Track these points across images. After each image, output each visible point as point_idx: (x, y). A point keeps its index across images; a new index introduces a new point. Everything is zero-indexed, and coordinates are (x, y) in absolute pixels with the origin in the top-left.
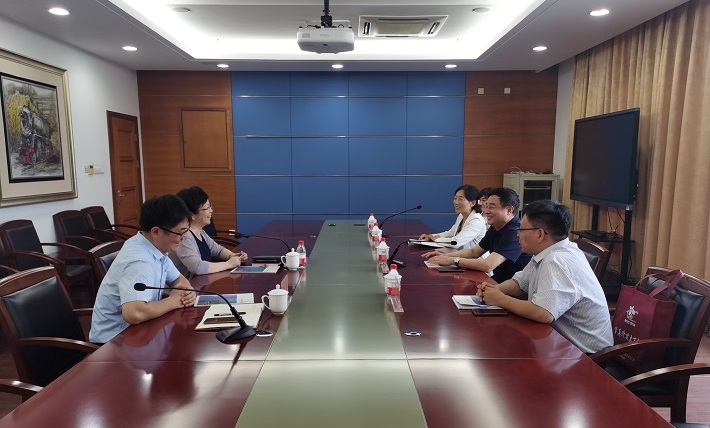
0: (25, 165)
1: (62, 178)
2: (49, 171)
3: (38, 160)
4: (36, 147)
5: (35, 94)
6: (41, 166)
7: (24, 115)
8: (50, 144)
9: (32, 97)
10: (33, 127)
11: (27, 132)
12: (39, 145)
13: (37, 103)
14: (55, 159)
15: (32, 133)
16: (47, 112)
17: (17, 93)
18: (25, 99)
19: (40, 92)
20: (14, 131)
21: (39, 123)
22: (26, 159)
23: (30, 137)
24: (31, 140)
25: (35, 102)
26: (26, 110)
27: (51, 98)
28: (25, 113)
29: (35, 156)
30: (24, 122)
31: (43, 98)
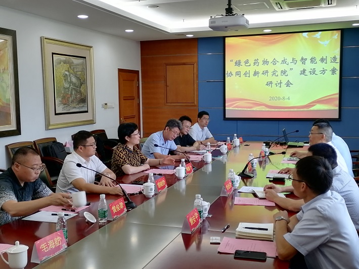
0: (65, 104)
2: (78, 108)
3: (72, 101)
4: (71, 94)
5: (73, 63)
6: (74, 105)
7: (65, 76)
8: (80, 91)
9: (71, 64)
11: (67, 85)
12: (73, 93)
13: (74, 68)
14: (84, 100)
15: (70, 86)
16: (80, 73)
17: (62, 63)
18: (66, 66)
19: (76, 61)
21: (74, 80)
22: (65, 102)
23: (68, 88)
24: (68, 89)
25: (72, 67)
26: (67, 73)
27: (82, 64)
28: (66, 74)
29: (70, 99)
30: (65, 80)
31: (78, 65)
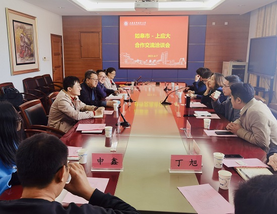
0: (22, 58)
1: (34, 63)
2: (30, 60)
3: (26, 56)
6: (27, 58)
7: (21, 37)
8: (30, 49)
9: (24, 29)
10: (25, 42)
12: (26, 49)
13: (26, 32)
14: (32, 55)
15: (24, 44)
16: (29, 36)
17: (19, 28)
18: (21, 30)
19: (27, 27)
20: (18, 44)
21: (26, 40)
24: (24, 47)
30: (21, 40)
31: (28, 30)
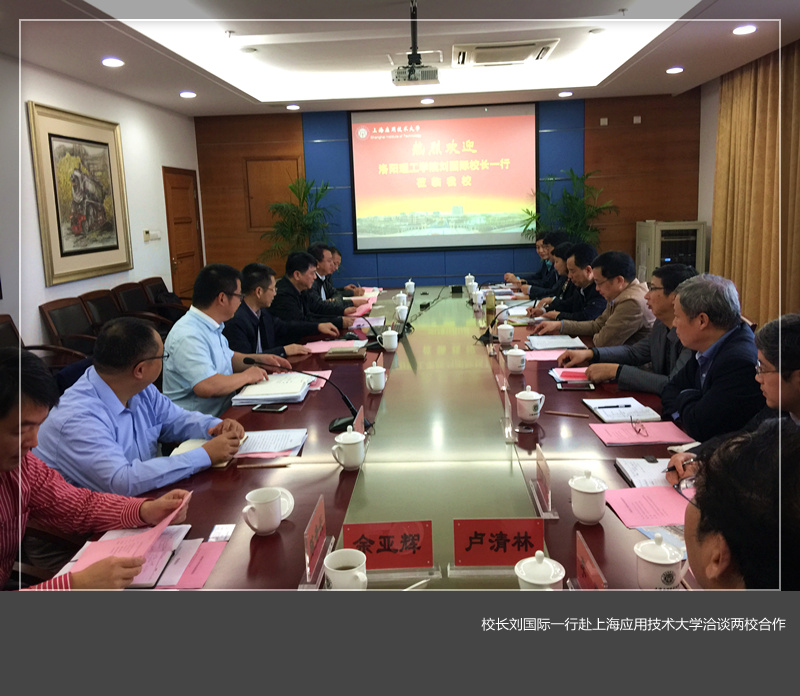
0: (77, 235)
1: (116, 247)
2: (102, 241)
3: (90, 229)
4: (88, 214)
5: (86, 154)
6: (94, 235)
7: (75, 179)
8: (103, 209)
9: (83, 156)
10: (85, 192)
11: (78, 198)
12: (91, 212)
13: (89, 165)
14: (109, 226)
15: (84, 199)
16: (99, 174)
17: (68, 154)
18: (76, 161)
19: (92, 151)
20: (65, 198)
21: (90, 187)
22: (78, 230)
23: (81, 203)
24: (82, 207)
25: (86, 163)
26: (77, 174)
27: (103, 157)
28: (76, 177)
29: (87, 225)
30: (75, 188)
31: (95, 158)
